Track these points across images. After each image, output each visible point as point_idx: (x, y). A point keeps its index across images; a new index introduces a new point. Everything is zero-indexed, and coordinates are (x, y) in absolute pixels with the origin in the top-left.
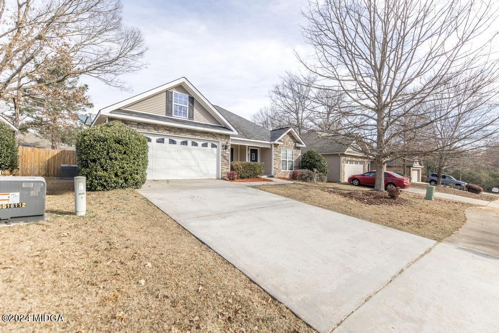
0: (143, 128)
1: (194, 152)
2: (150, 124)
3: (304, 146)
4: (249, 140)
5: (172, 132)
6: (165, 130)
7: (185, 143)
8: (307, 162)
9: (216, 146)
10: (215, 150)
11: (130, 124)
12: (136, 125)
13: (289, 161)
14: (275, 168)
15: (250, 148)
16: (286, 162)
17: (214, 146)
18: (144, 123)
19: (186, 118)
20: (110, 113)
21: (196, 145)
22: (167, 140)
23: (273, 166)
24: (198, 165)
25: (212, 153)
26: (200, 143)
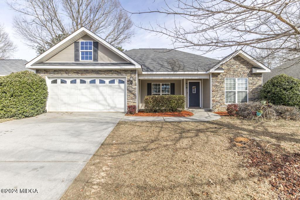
0: (58, 74)
1: (101, 88)
2: (62, 70)
3: (268, 71)
4: (175, 73)
5: (79, 74)
6: (74, 73)
7: (93, 82)
8: (269, 92)
9: (123, 82)
10: (122, 85)
11: (49, 72)
12: (52, 72)
13: (238, 92)
14: (213, 101)
15: (188, 81)
16: (235, 94)
17: (121, 82)
18: (59, 70)
19: (92, 61)
20: (31, 66)
21: (104, 82)
22: (78, 81)
23: (211, 99)
24: (105, 100)
25: (120, 88)
26: (107, 81)
